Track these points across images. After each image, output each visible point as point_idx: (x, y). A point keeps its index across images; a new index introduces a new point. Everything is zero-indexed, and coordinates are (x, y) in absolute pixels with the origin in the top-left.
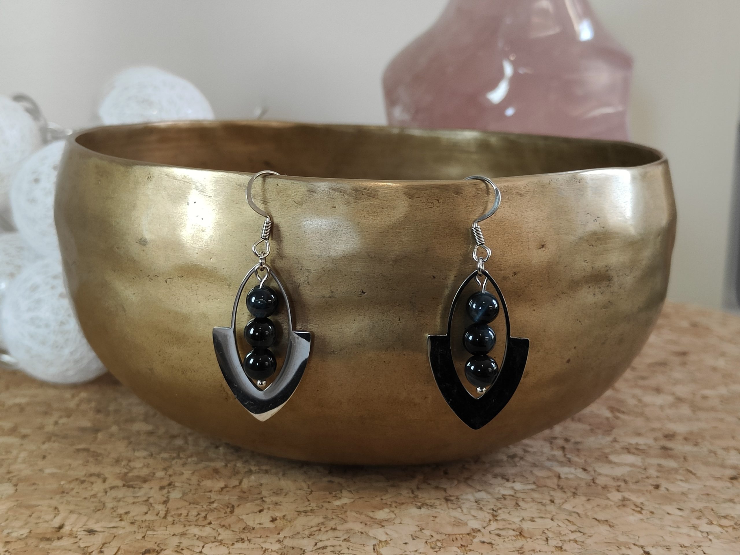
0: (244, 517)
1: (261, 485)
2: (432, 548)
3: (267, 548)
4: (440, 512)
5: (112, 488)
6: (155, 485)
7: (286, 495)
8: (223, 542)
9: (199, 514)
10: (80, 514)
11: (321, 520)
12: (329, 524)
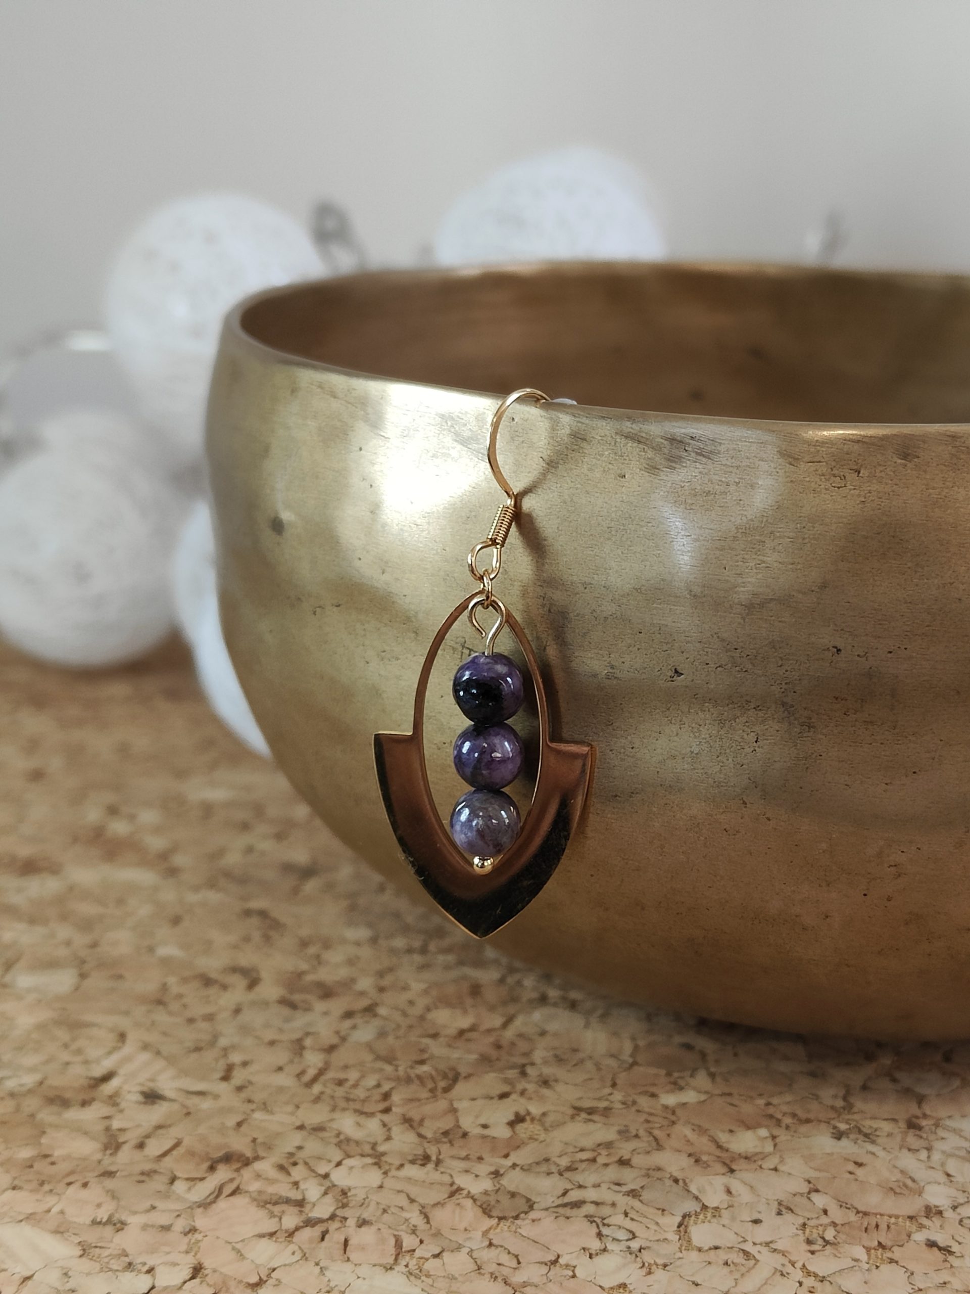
0: (461, 1105)
1: (543, 1033)
2: (809, 1242)
3: (462, 1186)
4: (876, 1153)
5: (253, 1004)
6: (337, 1006)
7: (575, 1065)
8: (383, 1159)
9: (378, 1086)
10: (158, 1053)
11: (610, 1134)
12: (621, 1148)
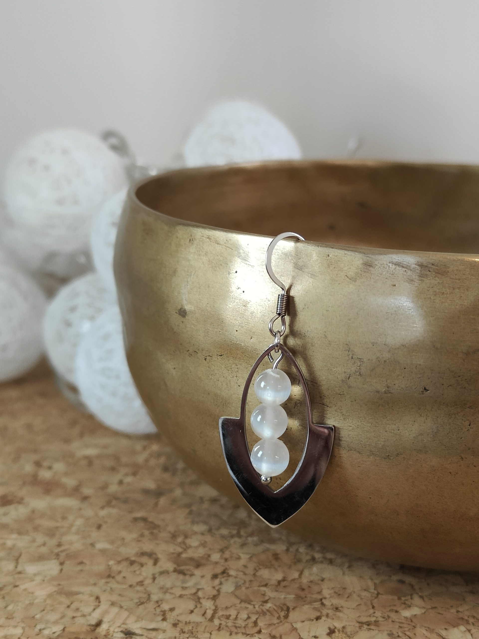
0: (298, 625)
5: (161, 573)
6: (208, 572)
7: (348, 597)
9: (249, 618)
10: (121, 607)
